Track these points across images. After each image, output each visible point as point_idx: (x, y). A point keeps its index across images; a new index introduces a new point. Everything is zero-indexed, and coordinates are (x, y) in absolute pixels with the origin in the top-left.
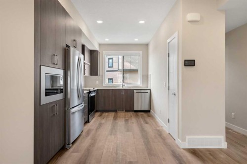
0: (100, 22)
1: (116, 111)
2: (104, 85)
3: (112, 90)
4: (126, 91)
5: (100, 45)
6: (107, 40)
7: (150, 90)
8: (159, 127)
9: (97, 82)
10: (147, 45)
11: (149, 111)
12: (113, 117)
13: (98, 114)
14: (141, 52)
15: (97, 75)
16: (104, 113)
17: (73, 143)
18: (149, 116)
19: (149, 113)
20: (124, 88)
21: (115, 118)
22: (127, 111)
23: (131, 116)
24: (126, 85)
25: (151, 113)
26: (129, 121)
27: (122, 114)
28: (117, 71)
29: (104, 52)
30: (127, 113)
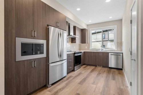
0: (78, 9)
1: (96, 66)
2: (90, 49)
3: (93, 52)
4: (103, 53)
5: (87, 25)
6: (90, 22)
7: (122, 53)
8: (123, 85)
9: (86, 47)
10: (121, 20)
11: (122, 69)
12: (91, 70)
13: (84, 66)
14: (116, 26)
15: (85, 43)
16: (88, 66)
17: (53, 84)
18: (120, 74)
19: (121, 71)
20: (103, 51)
21: (92, 71)
22: (103, 67)
23: (105, 71)
24: (104, 49)
25: (122, 71)
26: (101, 75)
27: (99, 68)
28: (107, 41)
29: (90, 29)
30: (103, 68)
